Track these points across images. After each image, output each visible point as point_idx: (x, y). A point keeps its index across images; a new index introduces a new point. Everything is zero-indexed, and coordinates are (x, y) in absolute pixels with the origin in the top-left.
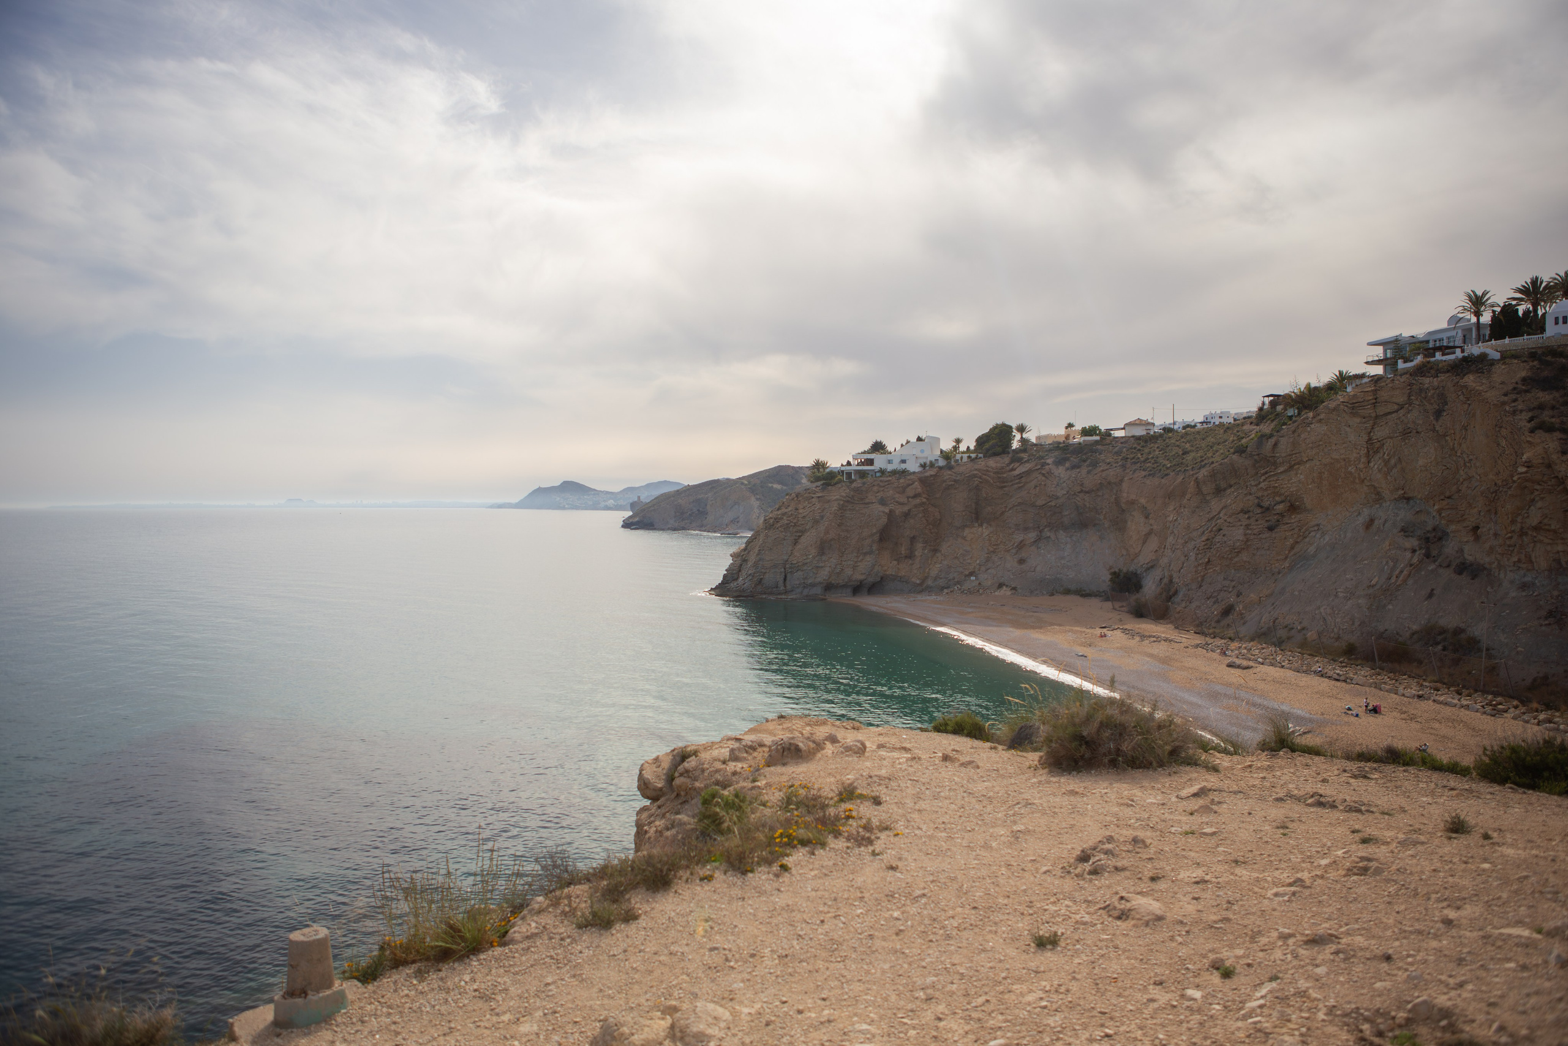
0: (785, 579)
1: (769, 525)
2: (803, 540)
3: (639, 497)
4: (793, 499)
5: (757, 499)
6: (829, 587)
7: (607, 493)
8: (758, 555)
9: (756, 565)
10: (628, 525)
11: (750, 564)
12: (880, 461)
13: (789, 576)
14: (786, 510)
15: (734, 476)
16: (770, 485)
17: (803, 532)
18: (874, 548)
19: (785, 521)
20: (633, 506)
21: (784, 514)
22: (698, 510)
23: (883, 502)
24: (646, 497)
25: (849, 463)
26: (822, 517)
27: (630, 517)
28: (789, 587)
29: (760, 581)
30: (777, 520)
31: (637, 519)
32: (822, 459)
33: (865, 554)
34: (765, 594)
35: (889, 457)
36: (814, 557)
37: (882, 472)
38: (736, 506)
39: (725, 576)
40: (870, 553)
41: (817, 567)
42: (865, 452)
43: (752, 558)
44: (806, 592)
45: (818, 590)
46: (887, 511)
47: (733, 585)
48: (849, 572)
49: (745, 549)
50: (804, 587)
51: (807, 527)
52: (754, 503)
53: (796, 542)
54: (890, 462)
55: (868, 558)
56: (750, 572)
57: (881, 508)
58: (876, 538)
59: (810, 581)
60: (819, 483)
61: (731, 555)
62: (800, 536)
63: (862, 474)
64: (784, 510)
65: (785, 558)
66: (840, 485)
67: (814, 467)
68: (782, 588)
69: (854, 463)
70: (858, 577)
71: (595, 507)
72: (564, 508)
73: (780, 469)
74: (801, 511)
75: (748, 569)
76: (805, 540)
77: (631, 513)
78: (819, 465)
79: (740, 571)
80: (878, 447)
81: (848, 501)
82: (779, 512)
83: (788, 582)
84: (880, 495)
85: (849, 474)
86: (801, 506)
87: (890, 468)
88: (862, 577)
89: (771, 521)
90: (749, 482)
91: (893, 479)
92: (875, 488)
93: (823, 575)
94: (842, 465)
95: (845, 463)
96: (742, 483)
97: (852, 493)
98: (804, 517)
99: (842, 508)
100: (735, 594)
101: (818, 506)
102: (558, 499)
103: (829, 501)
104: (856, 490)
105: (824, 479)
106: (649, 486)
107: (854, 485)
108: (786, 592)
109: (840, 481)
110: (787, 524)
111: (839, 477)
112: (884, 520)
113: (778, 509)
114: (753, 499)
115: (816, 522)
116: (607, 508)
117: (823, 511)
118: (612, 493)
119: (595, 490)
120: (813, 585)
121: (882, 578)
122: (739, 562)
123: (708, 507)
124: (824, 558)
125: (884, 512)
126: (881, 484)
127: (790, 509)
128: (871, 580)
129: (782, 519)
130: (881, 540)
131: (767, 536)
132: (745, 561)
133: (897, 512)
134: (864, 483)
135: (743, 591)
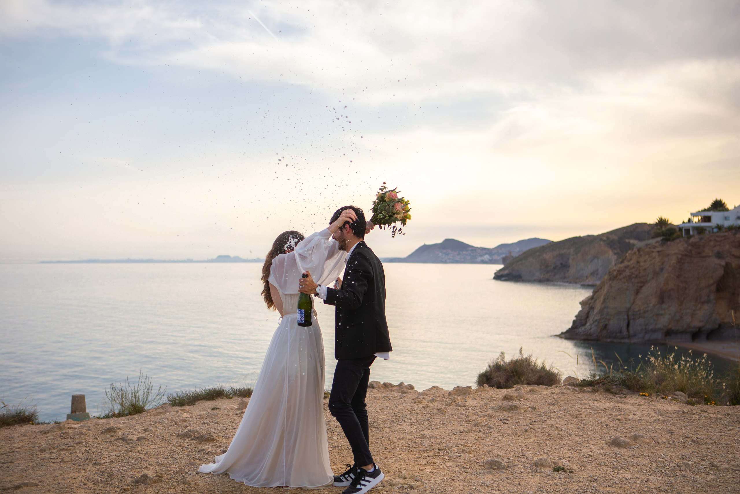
0: (628, 325)
1: (613, 278)
2: (644, 290)
3: (510, 252)
4: (635, 253)
5: (615, 254)
6: (669, 333)
7: (483, 249)
8: (603, 303)
9: (601, 311)
10: (499, 276)
11: (596, 311)
12: (717, 218)
13: (631, 322)
14: (629, 263)
15: (596, 233)
16: (627, 241)
17: (644, 283)
18: (712, 297)
19: (627, 273)
20: (504, 261)
21: (627, 267)
22: (562, 264)
23: (719, 255)
24: (516, 252)
25: (689, 220)
26: (662, 269)
27: (501, 270)
28: (631, 332)
29: (605, 327)
30: (620, 272)
31: (506, 272)
32: (665, 217)
33: (703, 303)
34: (610, 337)
35: (726, 214)
36: (654, 306)
37: (719, 228)
38: (596, 260)
39: (574, 322)
40: (708, 302)
41: (658, 315)
42: (705, 210)
43: (598, 306)
44: (647, 337)
45: (659, 336)
46: (723, 263)
47: (581, 330)
48: (687, 319)
49: (592, 298)
50: (646, 333)
51: (648, 279)
52: (611, 256)
53: (638, 292)
54: (726, 218)
55: (706, 307)
56: (596, 318)
57: (717, 261)
58: (714, 288)
59: (651, 327)
60: (659, 239)
61: (580, 303)
62: (641, 287)
63: (700, 230)
64: (626, 263)
65: (628, 305)
66: (678, 241)
67: (656, 224)
68: (625, 333)
69: (696, 219)
70: (696, 324)
71: (473, 261)
72: (445, 262)
73: (636, 226)
74: (642, 264)
75: (594, 316)
76: (646, 291)
77: (501, 266)
78: (662, 223)
79: (587, 317)
80: (718, 205)
81: (686, 255)
82: (622, 265)
83: (631, 327)
84: (716, 249)
85: (687, 231)
86: (642, 260)
87: (727, 224)
88: (701, 324)
89: (615, 273)
90: (608, 238)
91: (729, 234)
92: (712, 243)
93: (664, 322)
94: (683, 222)
95: (686, 220)
96: (601, 240)
97: (690, 248)
98: (645, 269)
99: (680, 261)
100: (583, 338)
101: (658, 259)
102: (440, 254)
103: (668, 255)
104: (694, 245)
105: (663, 235)
106: (520, 243)
107: (692, 240)
108: (629, 337)
109: (678, 237)
110: (630, 276)
111: (679, 233)
112: (720, 272)
113: (622, 262)
114: (611, 253)
115: (656, 274)
116: (484, 262)
117: (663, 263)
118: (488, 249)
119: (472, 246)
120: (654, 331)
121: (720, 325)
122: (587, 308)
123: (570, 261)
124: (664, 306)
125: (720, 265)
126: (718, 239)
127: (632, 262)
128: (709, 327)
129: (624, 271)
130: (718, 290)
131: (611, 287)
132: (592, 308)
133: (733, 265)
134: (701, 239)
135: (590, 335)
